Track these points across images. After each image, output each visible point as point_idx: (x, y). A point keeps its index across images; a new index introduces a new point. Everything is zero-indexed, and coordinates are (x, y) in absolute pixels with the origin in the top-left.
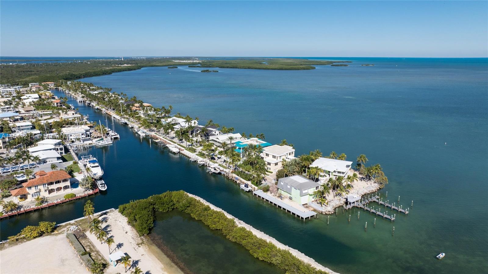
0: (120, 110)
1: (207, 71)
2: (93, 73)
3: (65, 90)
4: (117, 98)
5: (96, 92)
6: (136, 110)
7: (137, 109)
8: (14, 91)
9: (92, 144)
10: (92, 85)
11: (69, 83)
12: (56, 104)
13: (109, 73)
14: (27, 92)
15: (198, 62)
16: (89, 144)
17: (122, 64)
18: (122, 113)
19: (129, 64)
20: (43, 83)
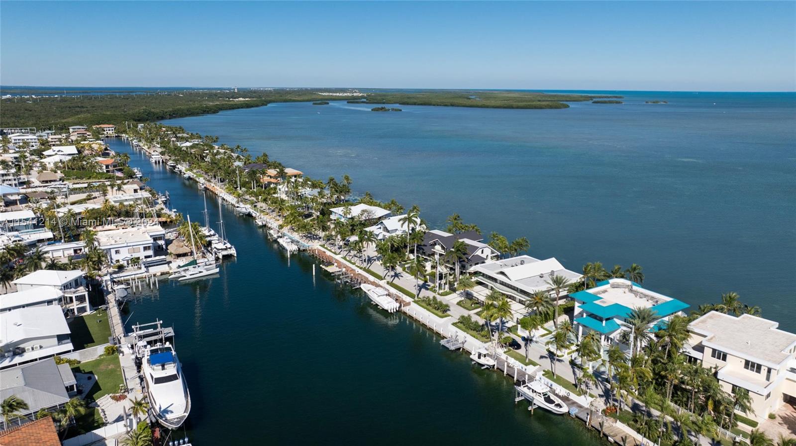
0: (236, 182)
1: (382, 108)
2: (186, 111)
3: (132, 138)
4: (230, 157)
5: (188, 144)
6: (270, 183)
7: (273, 180)
8: (37, 141)
9: (168, 273)
10: (182, 130)
11: (140, 126)
12: (104, 167)
13: (215, 110)
14: (61, 141)
15: (360, 95)
16: (162, 274)
17: (235, 98)
18: (239, 189)
19: (247, 98)
20: (95, 126)
